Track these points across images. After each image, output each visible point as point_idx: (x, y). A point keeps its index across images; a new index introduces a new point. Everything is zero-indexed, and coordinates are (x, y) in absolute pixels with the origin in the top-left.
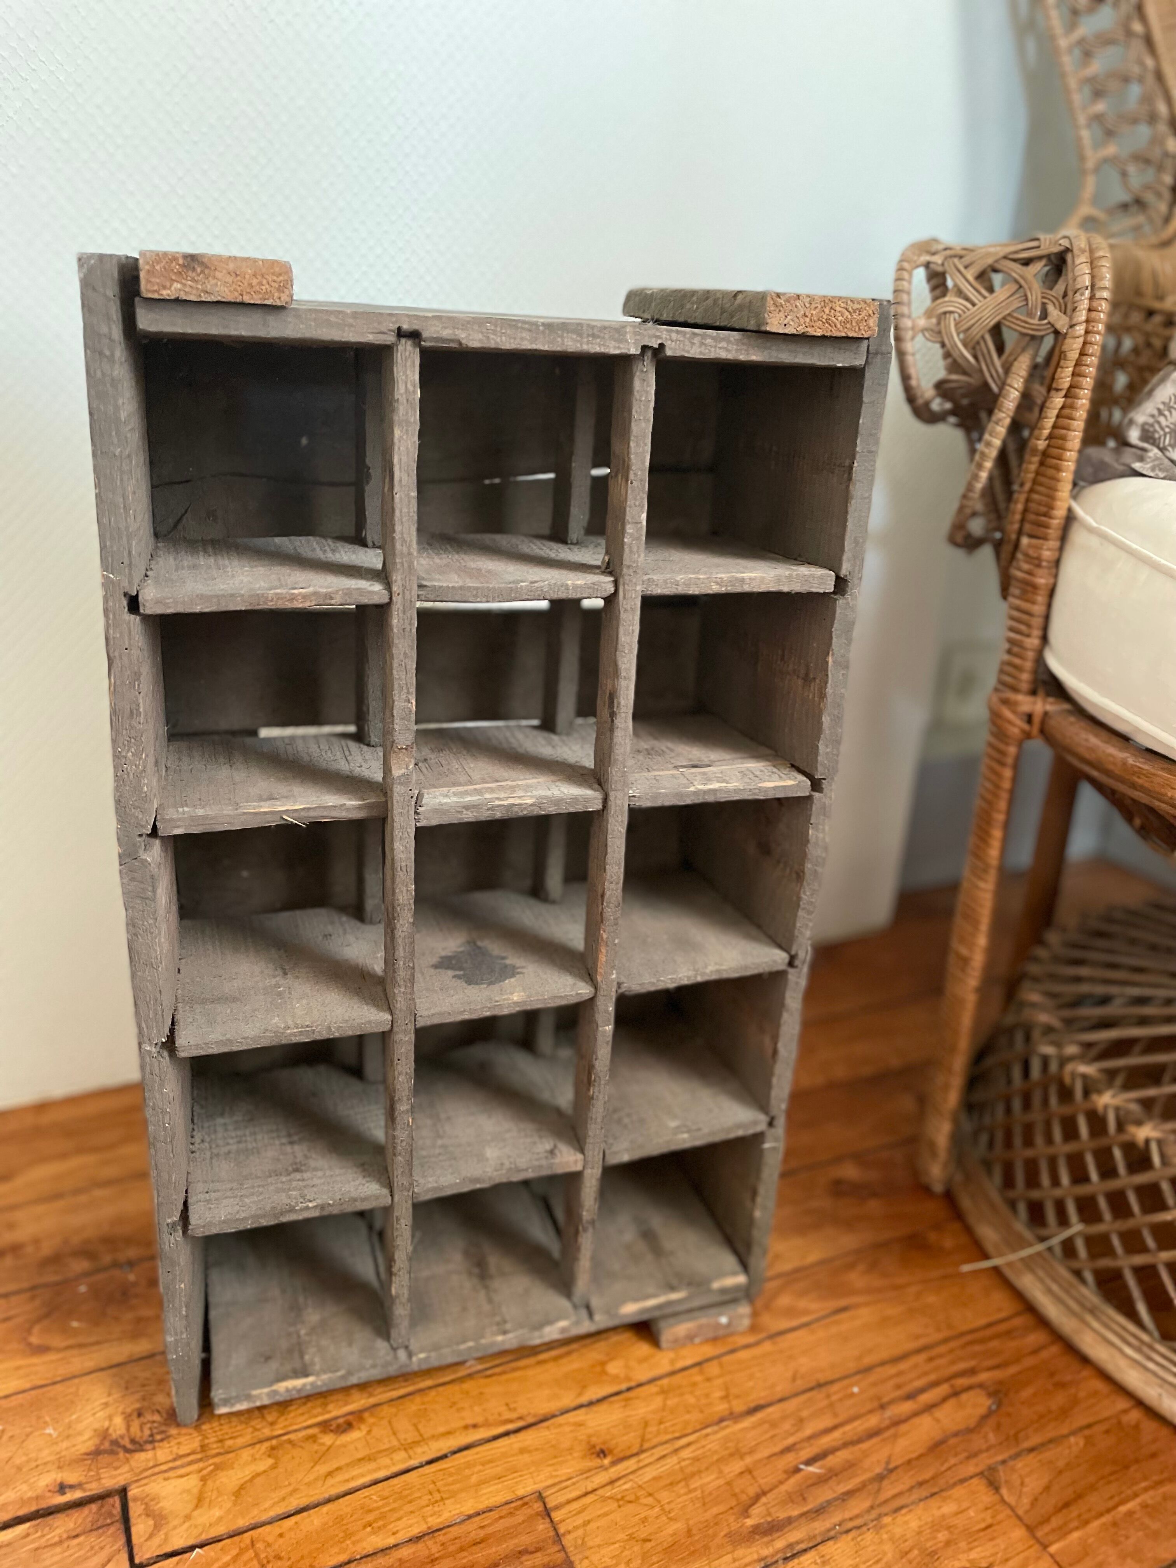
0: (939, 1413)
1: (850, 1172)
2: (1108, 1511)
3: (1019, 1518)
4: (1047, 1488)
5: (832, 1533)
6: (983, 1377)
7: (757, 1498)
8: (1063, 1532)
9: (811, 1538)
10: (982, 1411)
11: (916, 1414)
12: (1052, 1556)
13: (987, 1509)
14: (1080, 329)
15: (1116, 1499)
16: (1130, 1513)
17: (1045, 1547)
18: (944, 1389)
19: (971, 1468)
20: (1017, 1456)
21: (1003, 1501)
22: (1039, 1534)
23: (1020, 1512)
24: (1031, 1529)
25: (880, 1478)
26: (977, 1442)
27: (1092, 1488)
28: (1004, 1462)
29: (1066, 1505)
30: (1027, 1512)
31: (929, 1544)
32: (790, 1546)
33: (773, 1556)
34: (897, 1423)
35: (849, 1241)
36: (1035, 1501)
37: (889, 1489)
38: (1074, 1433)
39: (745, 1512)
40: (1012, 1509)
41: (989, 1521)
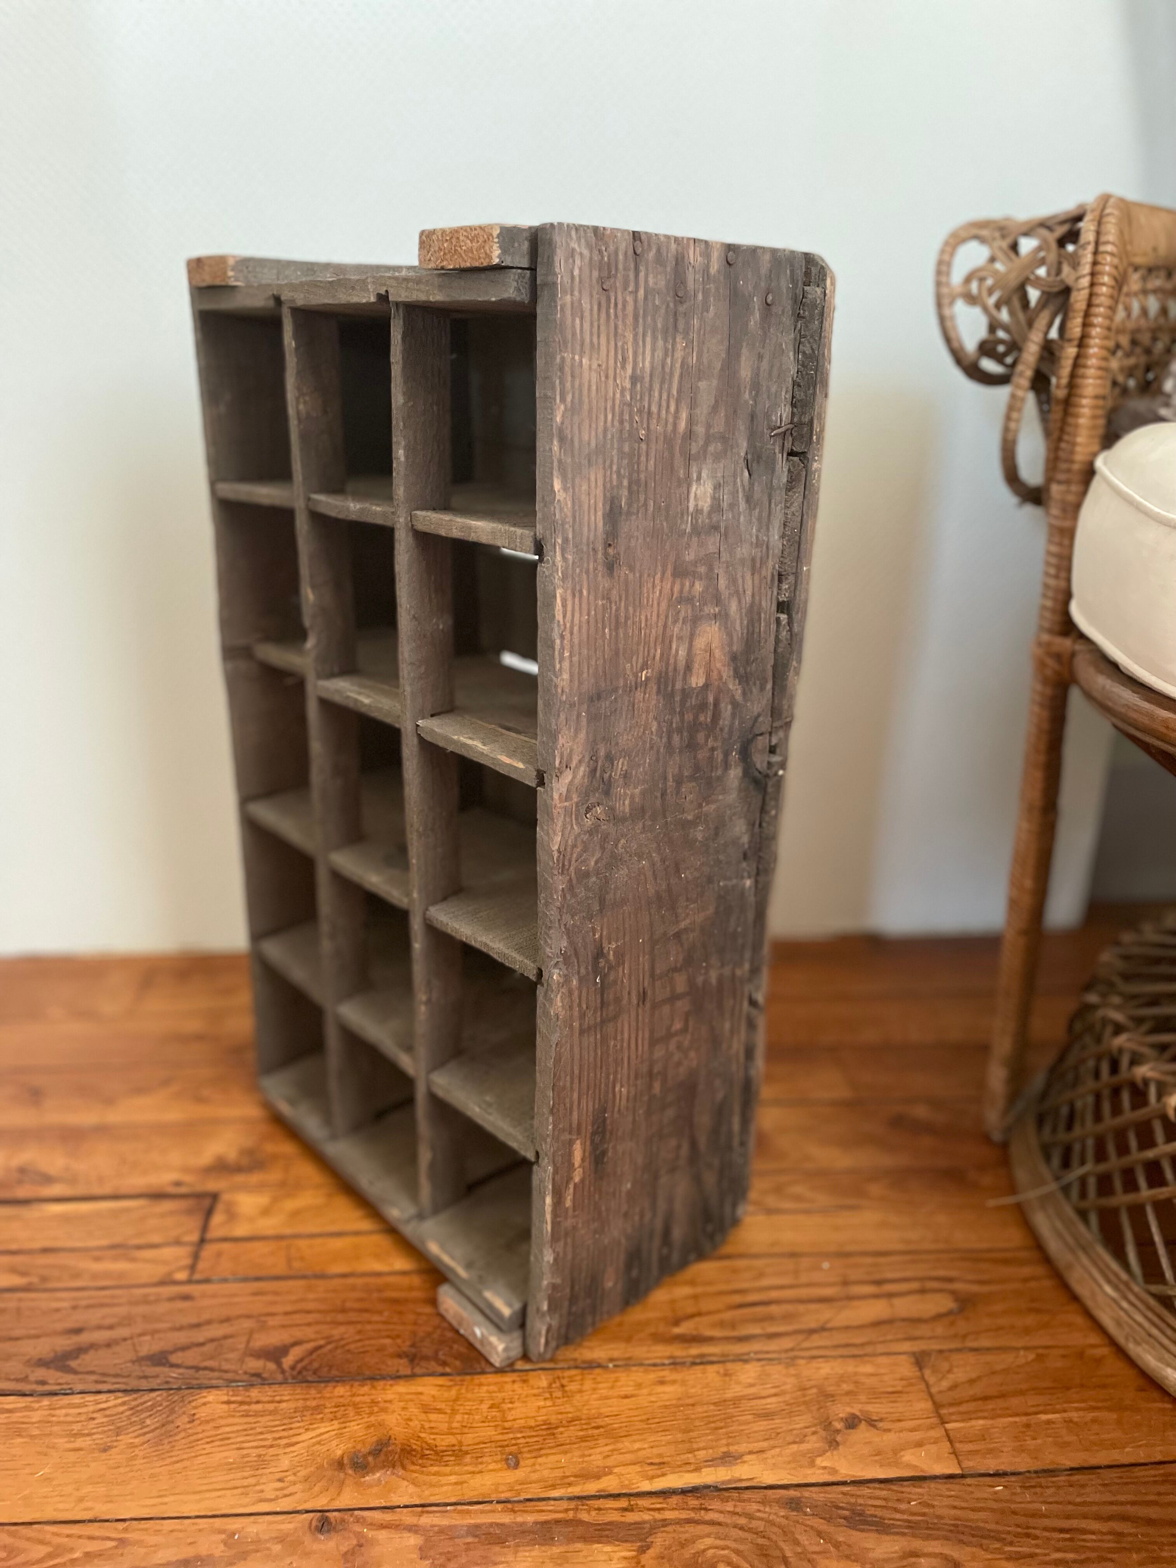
0: (897, 1301)
1: (921, 1112)
2: (1026, 1414)
3: (931, 1396)
4: (972, 1382)
5: (746, 1357)
6: (958, 1286)
7: (692, 1316)
8: (967, 1416)
9: (723, 1355)
10: (942, 1309)
11: (876, 1296)
12: (946, 1430)
13: (902, 1379)
14: (1085, 282)
15: (1041, 1408)
16: (1049, 1422)
17: (943, 1422)
18: (915, 1285)
19: (907, 1346)
20: (959, 1350)
21: (923, 1378)
22: (943, 1411)
23: (934, 1390)
24: (937, 1406)
25: (812, 1332)
26: (923, 1330)
27: (1022, 1393)
28: (941, 1352)
29: (985, 1398)
30: (940, 1392)
31: (831, 1388)
32: (702, 1356)
33: (683, 1357)
34: (850, 1298)
35: (886, 1160)
36: (954, 1387)
37: (816, 1340)
38: (1026, 1348)
39: (677, 1322)
40: (928, 1386)
41: (899, 1388)
